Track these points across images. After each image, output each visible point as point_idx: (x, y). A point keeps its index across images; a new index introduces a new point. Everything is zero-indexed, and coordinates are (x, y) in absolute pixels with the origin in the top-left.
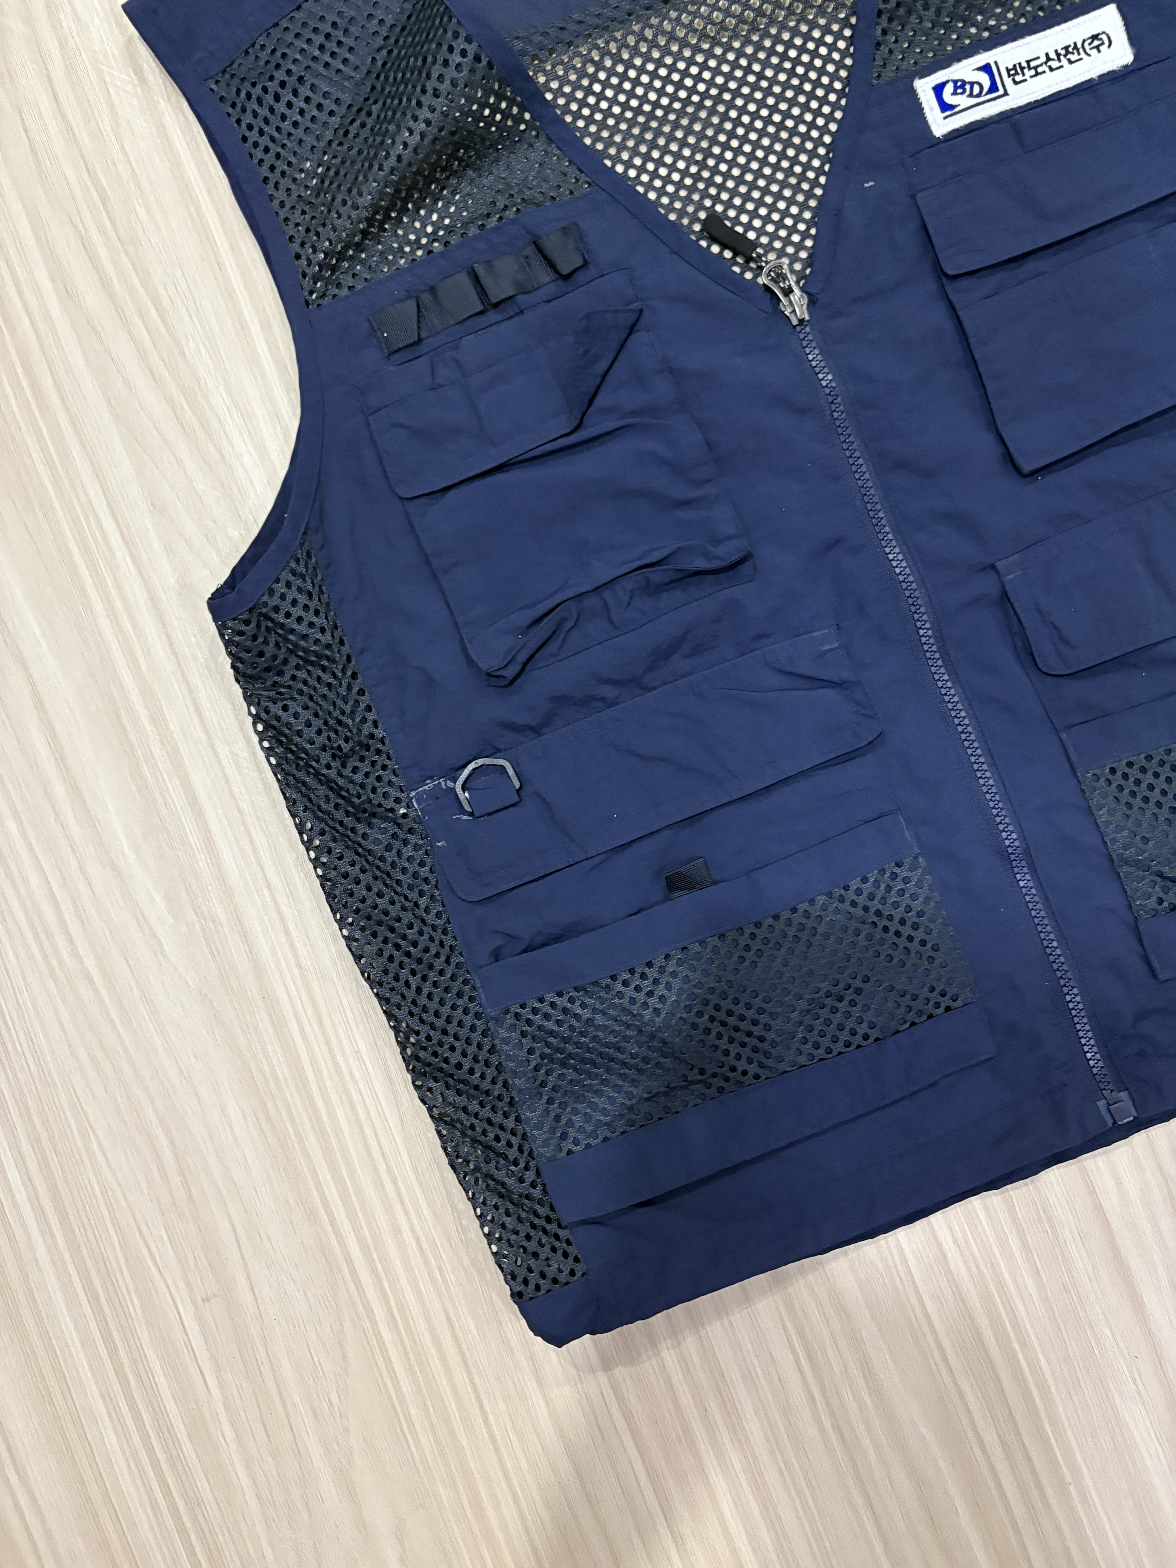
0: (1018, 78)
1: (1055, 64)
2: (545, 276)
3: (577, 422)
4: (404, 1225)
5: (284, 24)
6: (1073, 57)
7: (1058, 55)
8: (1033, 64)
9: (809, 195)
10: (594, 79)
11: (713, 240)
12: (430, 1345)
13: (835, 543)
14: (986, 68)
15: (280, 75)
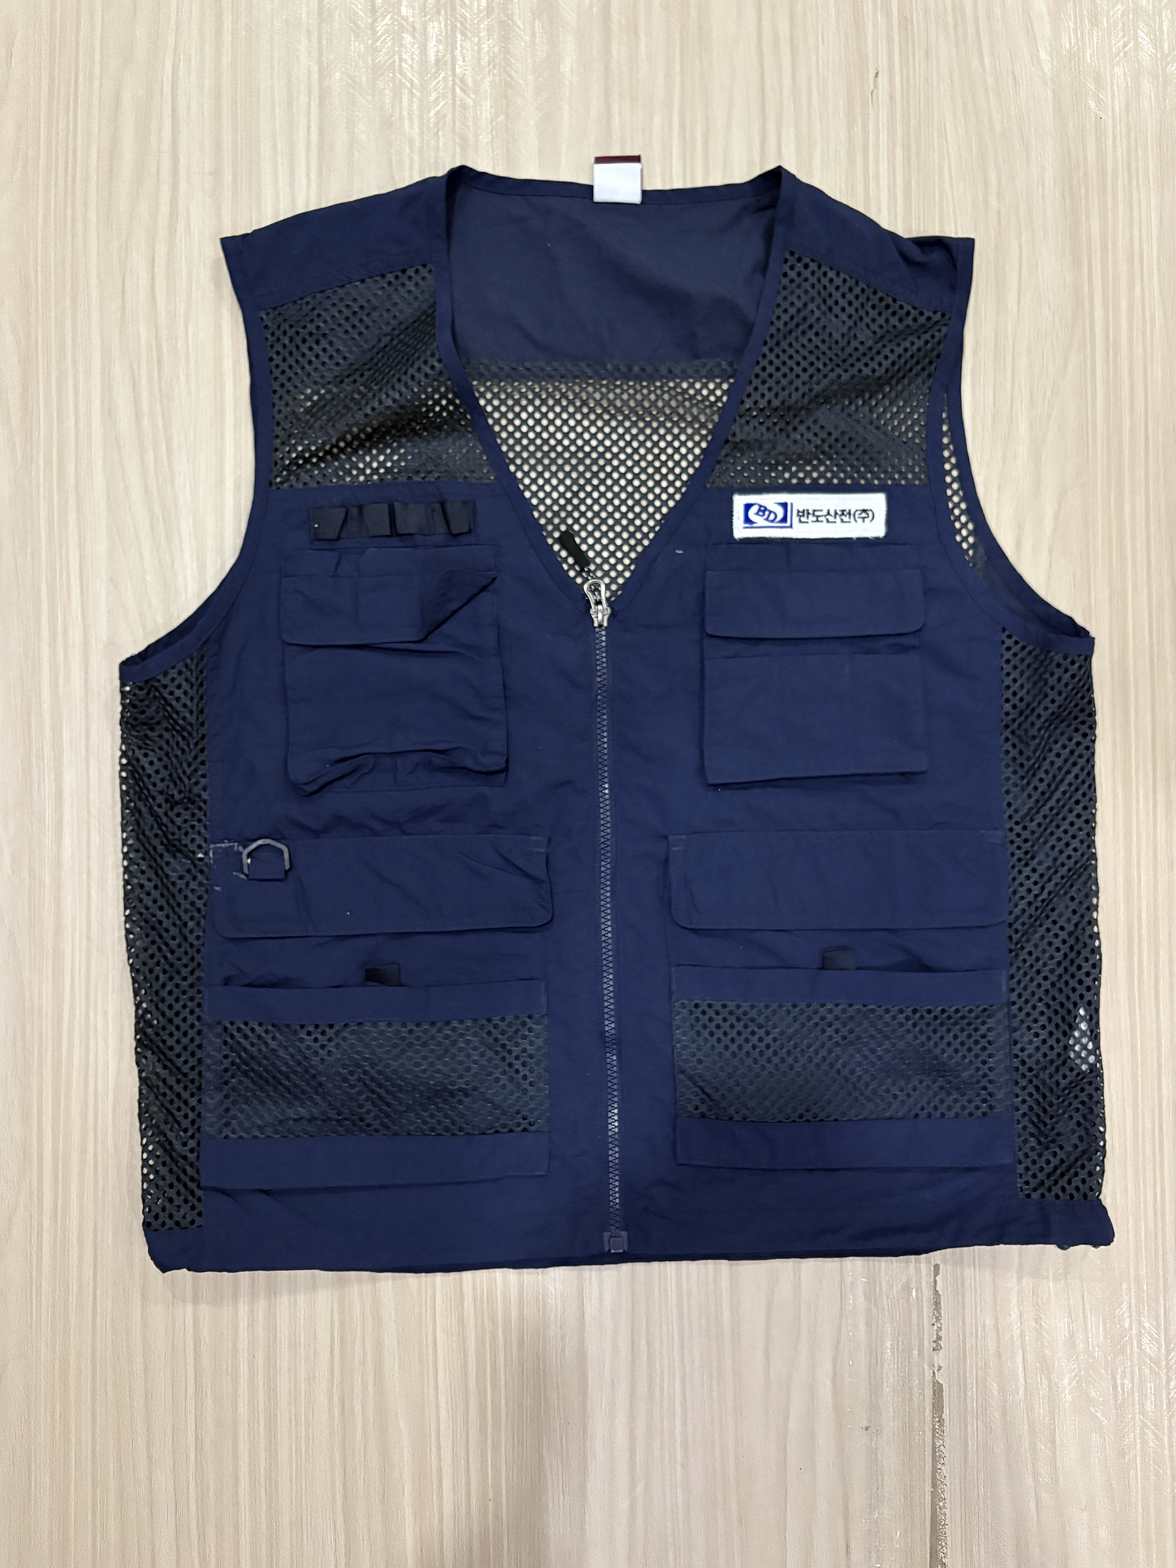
0: (803, 519)
1: (831, 519)
2: (441, 528)
3: (422, 637)
4: (91, 1149)
5: (329, 292)
6: (846, 519)
7: (836, 513)
8: (817, 513)
9: (639, 542)
10: (524, 408)
11: (564, 547)
12: (75, 1241)
13: (567, 783)
14: (784, 505)
15: (311, 327)
